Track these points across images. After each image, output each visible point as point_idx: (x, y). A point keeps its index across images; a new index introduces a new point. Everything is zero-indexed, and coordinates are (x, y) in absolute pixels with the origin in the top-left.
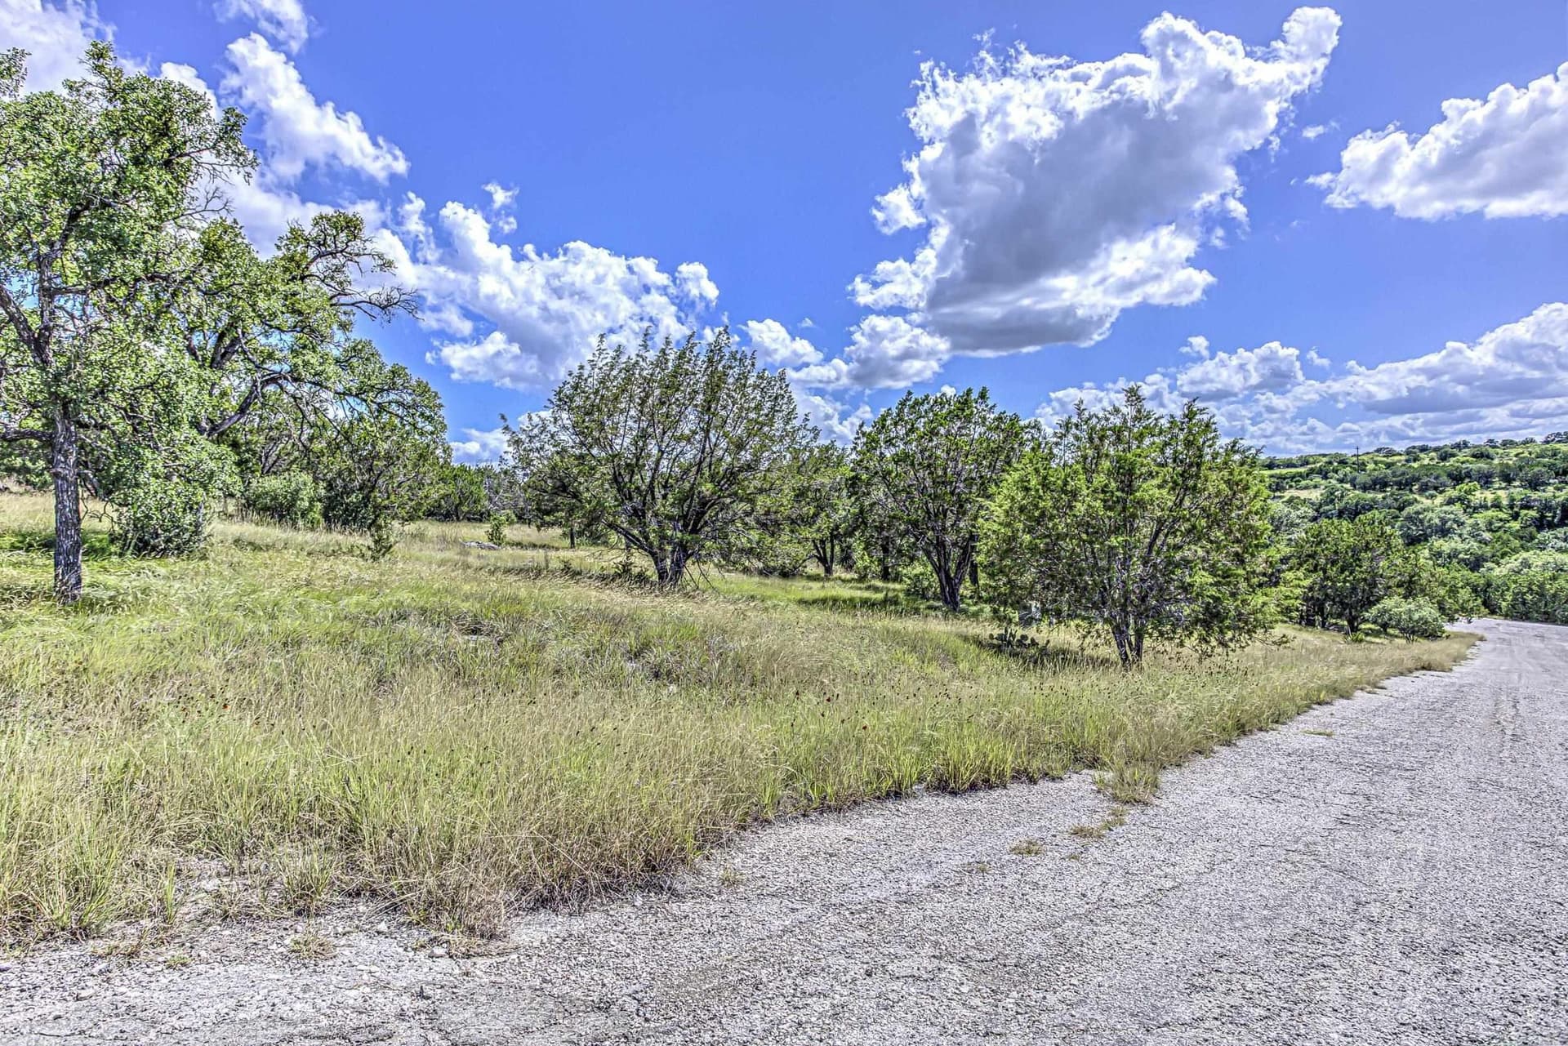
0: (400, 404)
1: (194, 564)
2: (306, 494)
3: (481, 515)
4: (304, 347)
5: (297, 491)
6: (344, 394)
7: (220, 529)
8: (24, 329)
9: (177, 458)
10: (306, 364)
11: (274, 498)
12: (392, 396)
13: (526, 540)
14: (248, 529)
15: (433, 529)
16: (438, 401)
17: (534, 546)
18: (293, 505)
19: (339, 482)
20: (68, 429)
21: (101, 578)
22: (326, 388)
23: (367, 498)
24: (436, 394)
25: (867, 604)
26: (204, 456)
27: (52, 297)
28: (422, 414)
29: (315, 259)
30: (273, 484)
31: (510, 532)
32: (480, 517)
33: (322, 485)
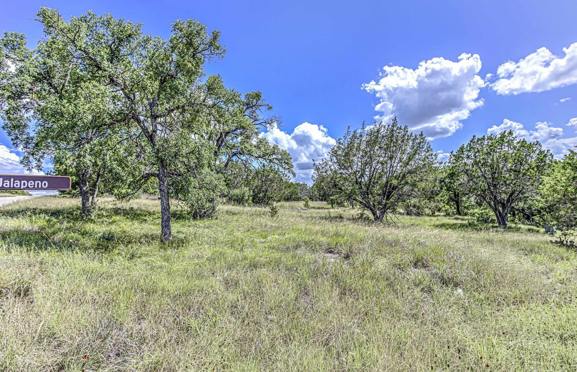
0: (276, 159)
1: (214, 221)
2: (247, 194)
3: (298, 198)
4: (244, 142)
5: (244, 193)
6: (258, 157)
7: (222, 207)
8: (146, 132)
9: (203, 181)
10: (245, 147)
11: (237, 196)
12: (274, 156)
13: (316, 206)
14: (230, 207)
15: (287, 204)
16: (290, 157)
17: (319, 208)
18: (243, 198)
19: (256, 190)
20: (164, 171)
21: (181, 229)
22: (252, 156)
23: (265, 195)
24: (289, 154)
25: (462, 226)
26: (213, 178)
27: (155, 119)
28: (285, 162)
29: (246, 110)
30: (236, 191)
31: (311, 204)
32: (298, 199)
33: (252, 191)
